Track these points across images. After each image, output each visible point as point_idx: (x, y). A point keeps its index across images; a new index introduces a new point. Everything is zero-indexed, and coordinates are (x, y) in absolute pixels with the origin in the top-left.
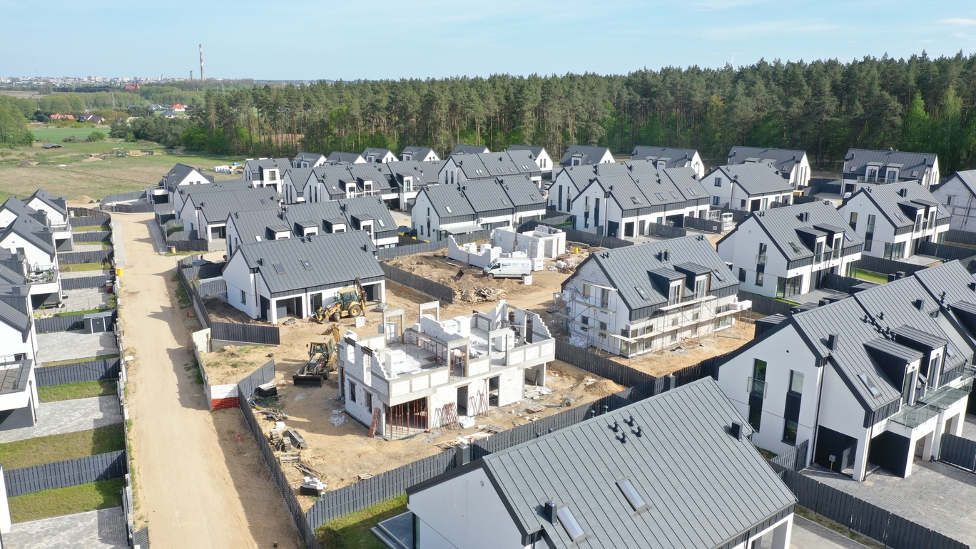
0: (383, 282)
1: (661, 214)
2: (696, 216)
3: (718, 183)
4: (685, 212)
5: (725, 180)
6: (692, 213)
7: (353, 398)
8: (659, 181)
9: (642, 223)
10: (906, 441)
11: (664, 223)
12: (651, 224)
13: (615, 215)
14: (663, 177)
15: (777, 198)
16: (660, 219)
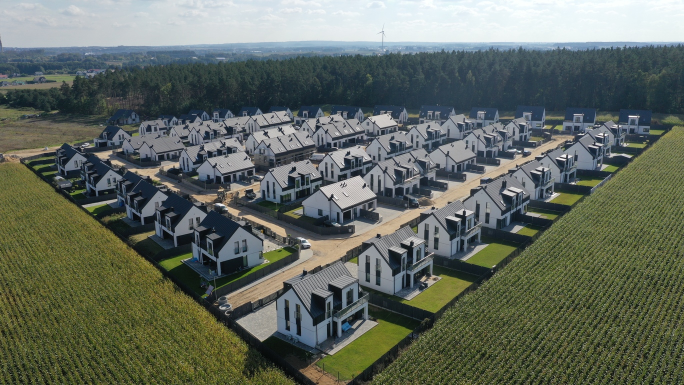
0: (254, 169)
1: (346, 139)
2: (360, 138)
3: (368, 124)
4: (356, 137)
5: (371, 124)
6: (358, 137)
7: (268, 197)
8: (345, 126)
9: (340, 142)
10: (403, 188)
11: (348, 142)
12: (343, 142)
13: (330, 140)
14: (346, 124)
15: (391, 129)
16: (346, 140)
